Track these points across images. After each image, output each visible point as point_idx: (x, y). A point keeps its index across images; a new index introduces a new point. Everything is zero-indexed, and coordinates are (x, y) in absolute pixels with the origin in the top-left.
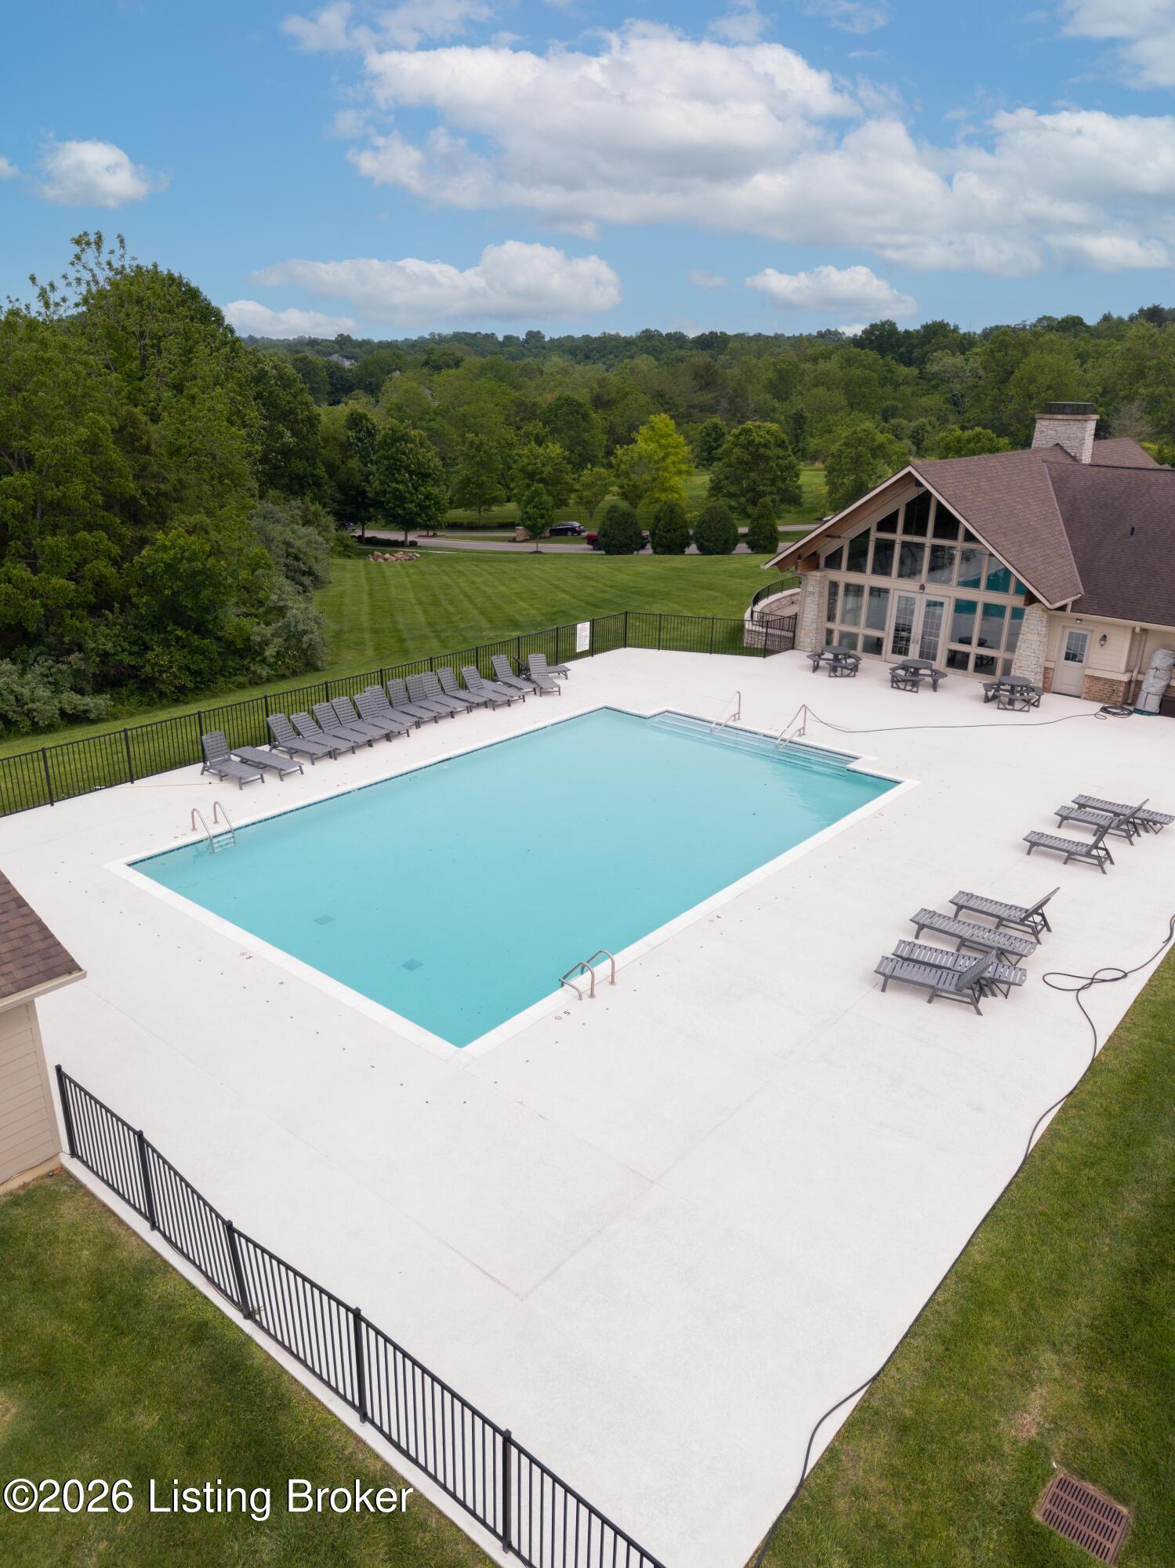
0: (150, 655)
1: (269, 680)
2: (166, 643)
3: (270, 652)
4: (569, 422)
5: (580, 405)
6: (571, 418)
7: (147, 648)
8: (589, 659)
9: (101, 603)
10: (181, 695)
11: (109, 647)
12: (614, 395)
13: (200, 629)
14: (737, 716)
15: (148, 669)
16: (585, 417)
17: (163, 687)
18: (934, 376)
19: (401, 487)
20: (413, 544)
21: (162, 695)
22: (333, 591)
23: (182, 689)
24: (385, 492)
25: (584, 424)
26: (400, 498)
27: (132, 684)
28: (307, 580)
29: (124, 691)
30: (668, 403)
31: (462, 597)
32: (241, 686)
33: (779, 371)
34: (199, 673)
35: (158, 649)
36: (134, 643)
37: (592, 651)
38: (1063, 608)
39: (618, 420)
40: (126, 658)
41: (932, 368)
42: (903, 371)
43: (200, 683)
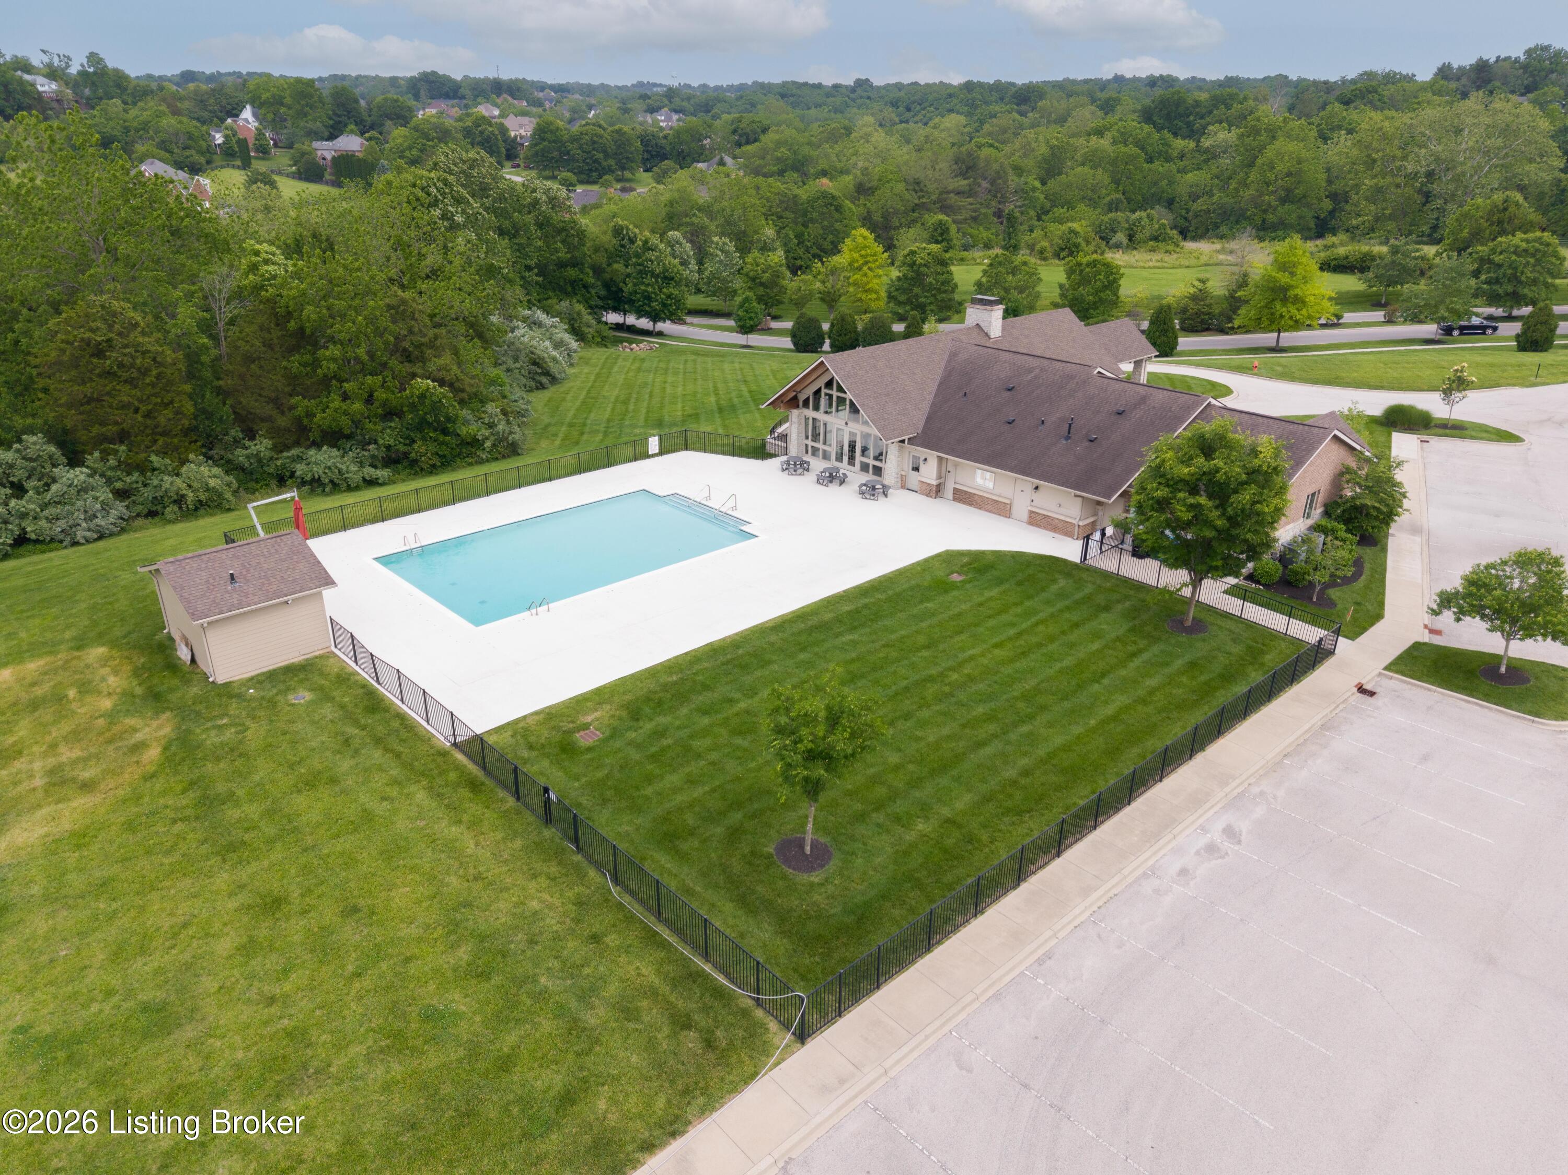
0: (415, 446)
1: (488, 461)
2: (424, 439)
3: (488, 444)
4: (823, 213)
5: (833, 197)
6: (825, 210)
7: (414, 441)
8: (659, 458)
9: (390, 414)
10: (433, 470)
11: (392, 442)
12: (875, 183)
13: (445, 432)
14: (709, 498)
15: (413, 455)
16: (838, 209)
17: (423, 465)
18: (1207, 150)
19: (650, 289)
20: (660, 334)
21: (422, 469)
22: (567, 385)
23: (433, 466)
24: (636, 292)
25: (836, 215)
26: (648, 298)
27: (405, 463)
28: (544, 380)
29: (400, 466)
30: (922, 191)
31: (647, 396)
32: (470, 464)
33: (1052, 148)
34: (444, 456)
35: (419, 443)
36: (407, 438)
37: (662, 453)
38: (903, 441)
39: (873, 208)
40: (402, 448)
41: (1206, 143)
42: (1180, 144)
43: (444, 463)
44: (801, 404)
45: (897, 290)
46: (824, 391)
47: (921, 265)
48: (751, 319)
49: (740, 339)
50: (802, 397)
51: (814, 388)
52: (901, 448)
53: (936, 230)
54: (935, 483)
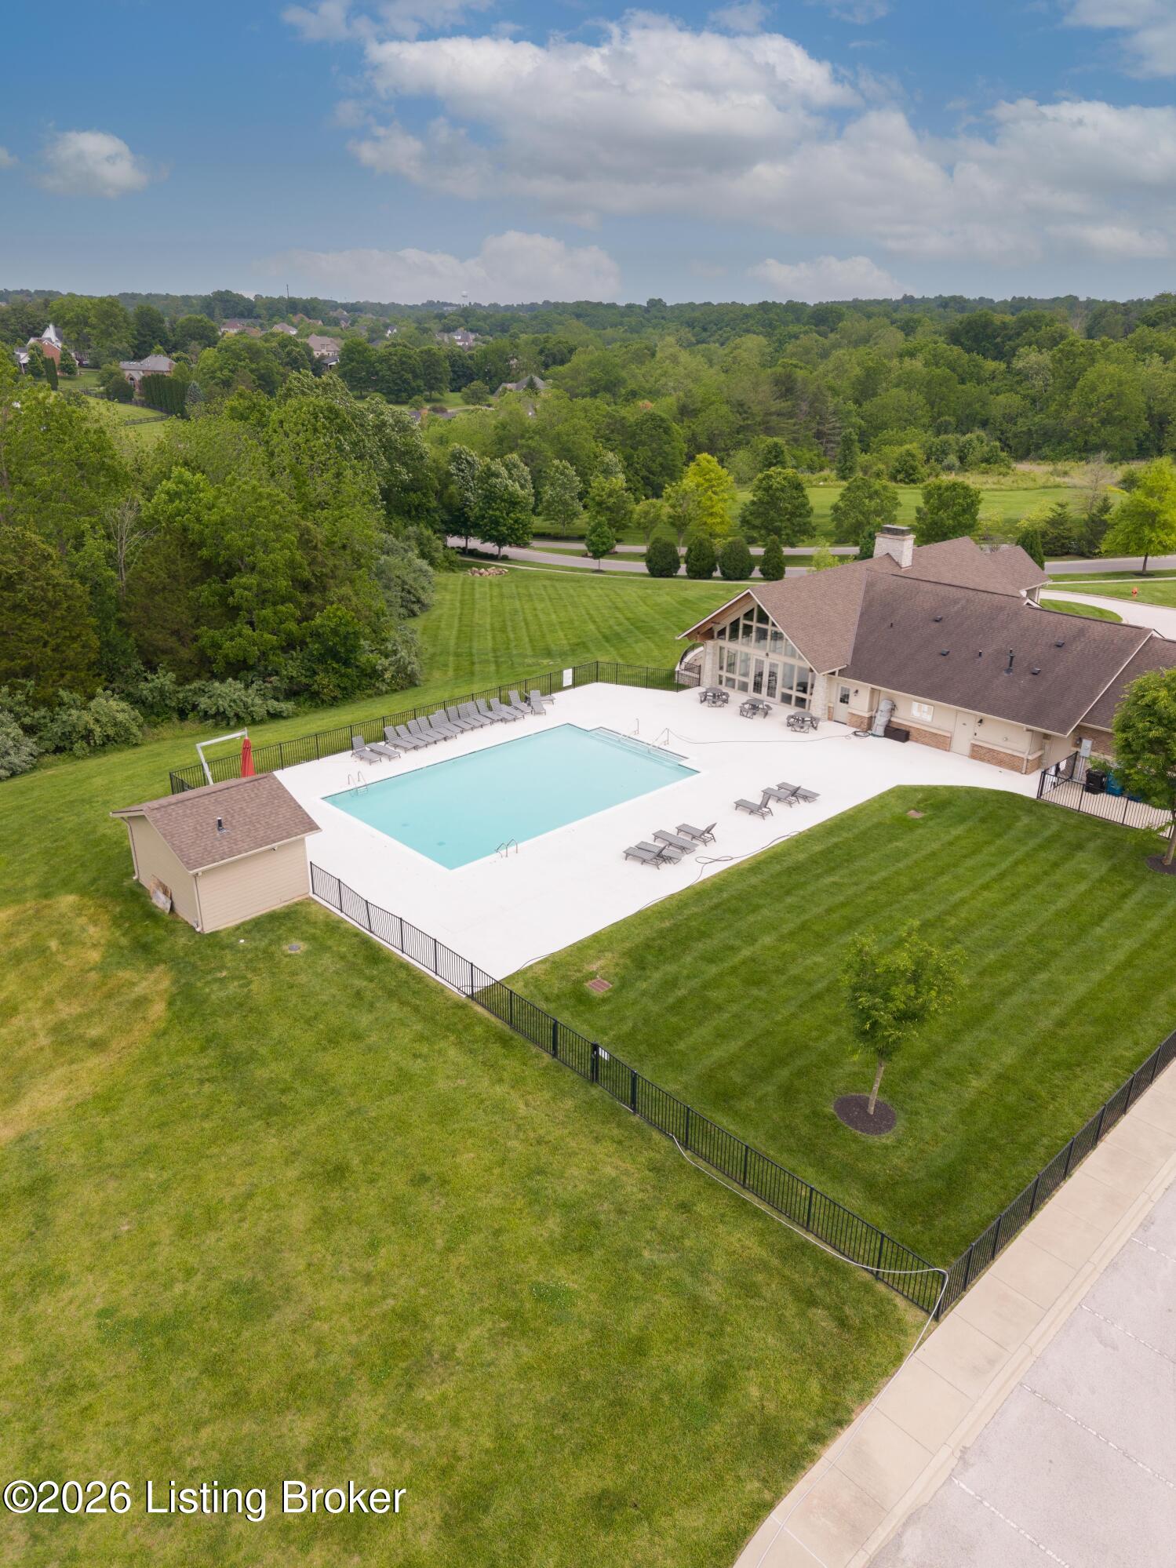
0: (317, 678)
1: (387, 692)
2: (326, 671)
3: (388, 675)
4: (652, 436)
5: (662, 420)
6: (654, 432)
7: (315, 673)
8: (571, 691)
9: (290, 644)
10: (333, 703)
11: (294, 674)
12: (699, 405)
13: (346, 663)
14: (637, 732)
15: (315, 687)
16: (667, 431)
17: (324, 697)
18: (1019, 372)
19: (498, 513)
20: (505, 558)
21: (323, 701)
22: (435, 613)
23: (335, 698)
24: (483, 517)
25: (665, 437)
26: (496, 523)
27: (306, 695)
28: (416, 607)
29: (302, 699)
30: (746, 412)
31: (523, 624)
32: (370, 696)
33: (868, 369)
34: (345, 689)
35: (322, 675)
36: (307, 670)
37: (575, 684)
38: (833, 673)
39: (699, 430)
40: (304, 680)
41: (1018, 364)
42: (991, 365)
43: (345, 695)
44: (716, 634)
45: (751, 514)
46: (742, 622)
47: (777, 489)
48: (604, 543)
49: (591, 563)
50: (718, 628)
51: (733, 619)
52: (829, 680)
53: (770, 452)
54: (867, 715)
